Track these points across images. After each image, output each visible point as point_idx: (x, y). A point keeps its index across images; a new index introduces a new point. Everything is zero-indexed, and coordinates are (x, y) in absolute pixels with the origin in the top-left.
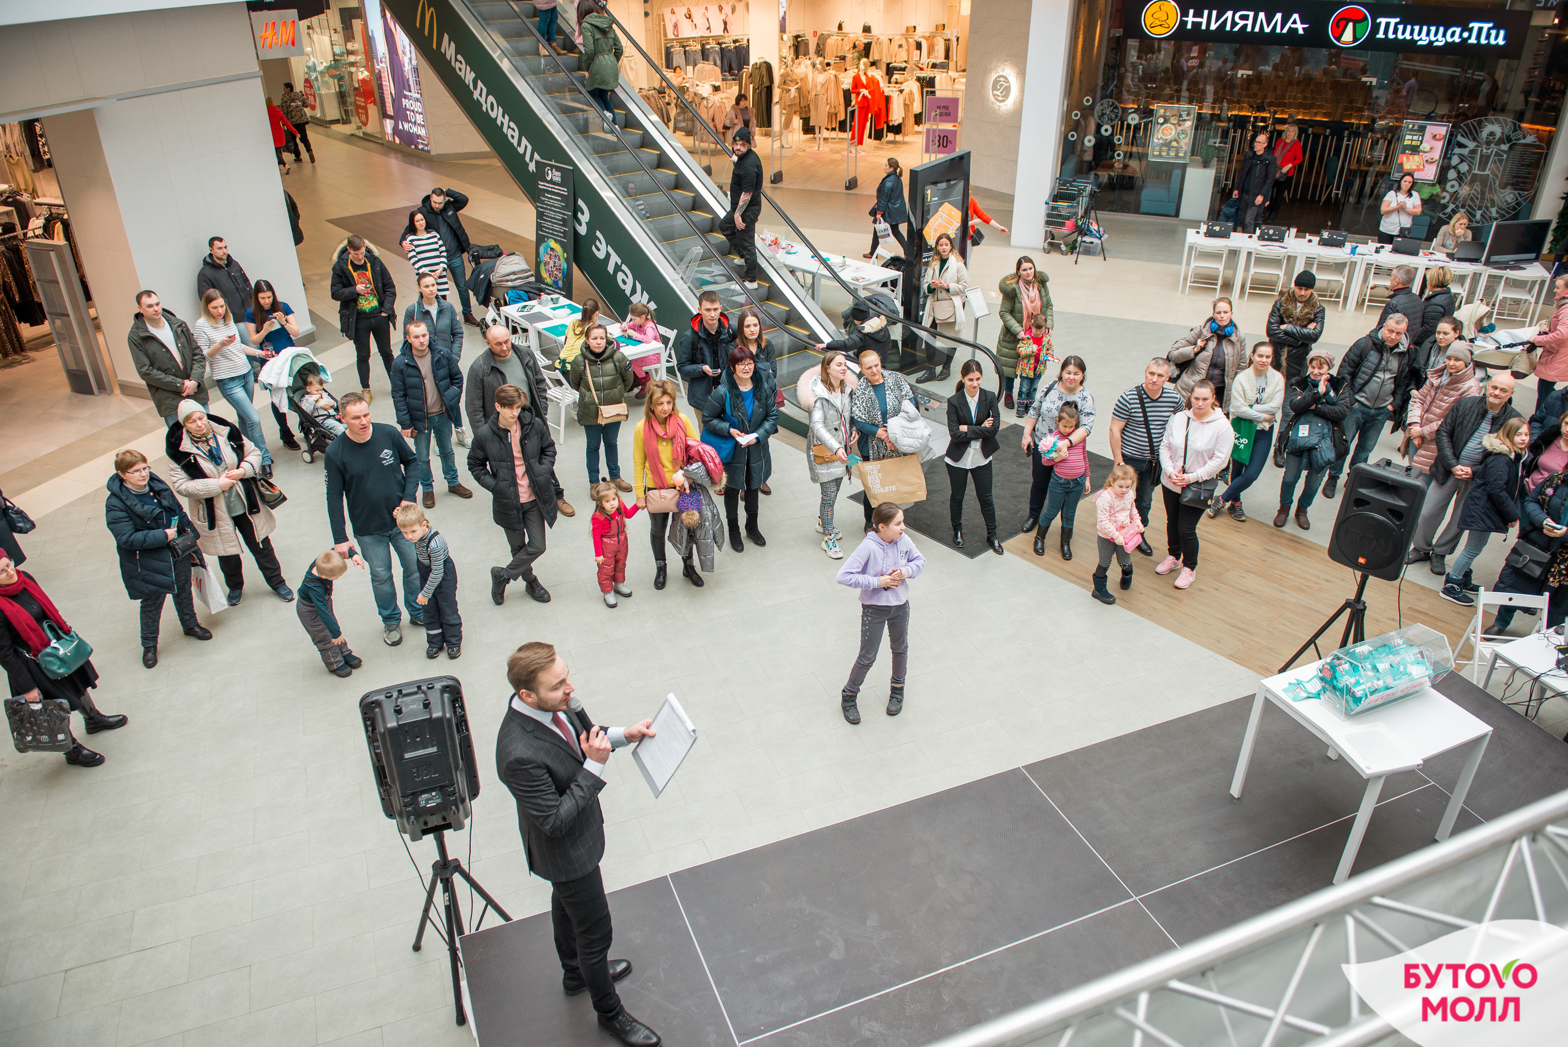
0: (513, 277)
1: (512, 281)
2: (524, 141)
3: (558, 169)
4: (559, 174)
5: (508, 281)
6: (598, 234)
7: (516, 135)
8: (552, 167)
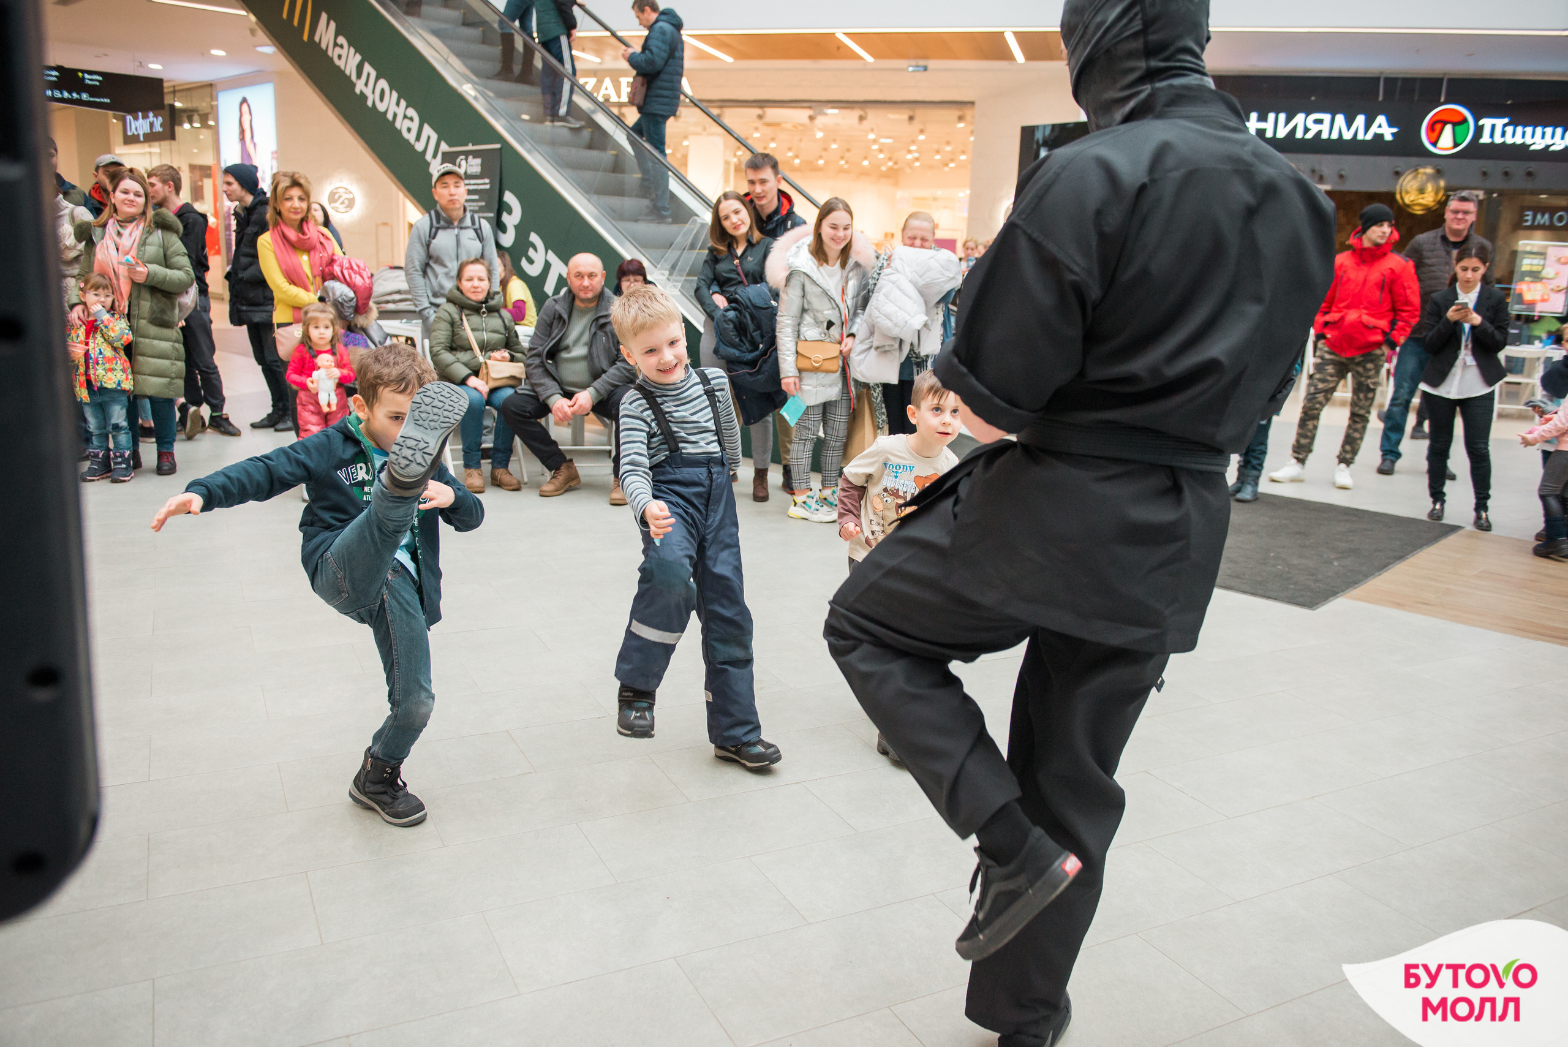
0: (397, 297)
1: (394, 302)
2: (427, 130)
3: (476, 154)
4: (479, 161)
5: (388, 302)
6: (534, 238)
7: (415, 126)
8: (467, 154)
